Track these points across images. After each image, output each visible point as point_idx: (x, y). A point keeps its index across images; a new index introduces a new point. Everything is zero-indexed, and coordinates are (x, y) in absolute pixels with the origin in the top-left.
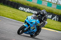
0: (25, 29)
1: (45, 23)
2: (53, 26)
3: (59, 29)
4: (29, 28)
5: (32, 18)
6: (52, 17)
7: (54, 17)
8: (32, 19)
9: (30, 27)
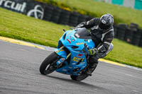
0: (59, 62)
1: (106, 48)
2: (29, 32)
3: (46, 41)
4: (69, 60)
5: (77, 35)
6: (27, 9)
7: (33, 9)
8: (76, 37)
9: (70, 56)
